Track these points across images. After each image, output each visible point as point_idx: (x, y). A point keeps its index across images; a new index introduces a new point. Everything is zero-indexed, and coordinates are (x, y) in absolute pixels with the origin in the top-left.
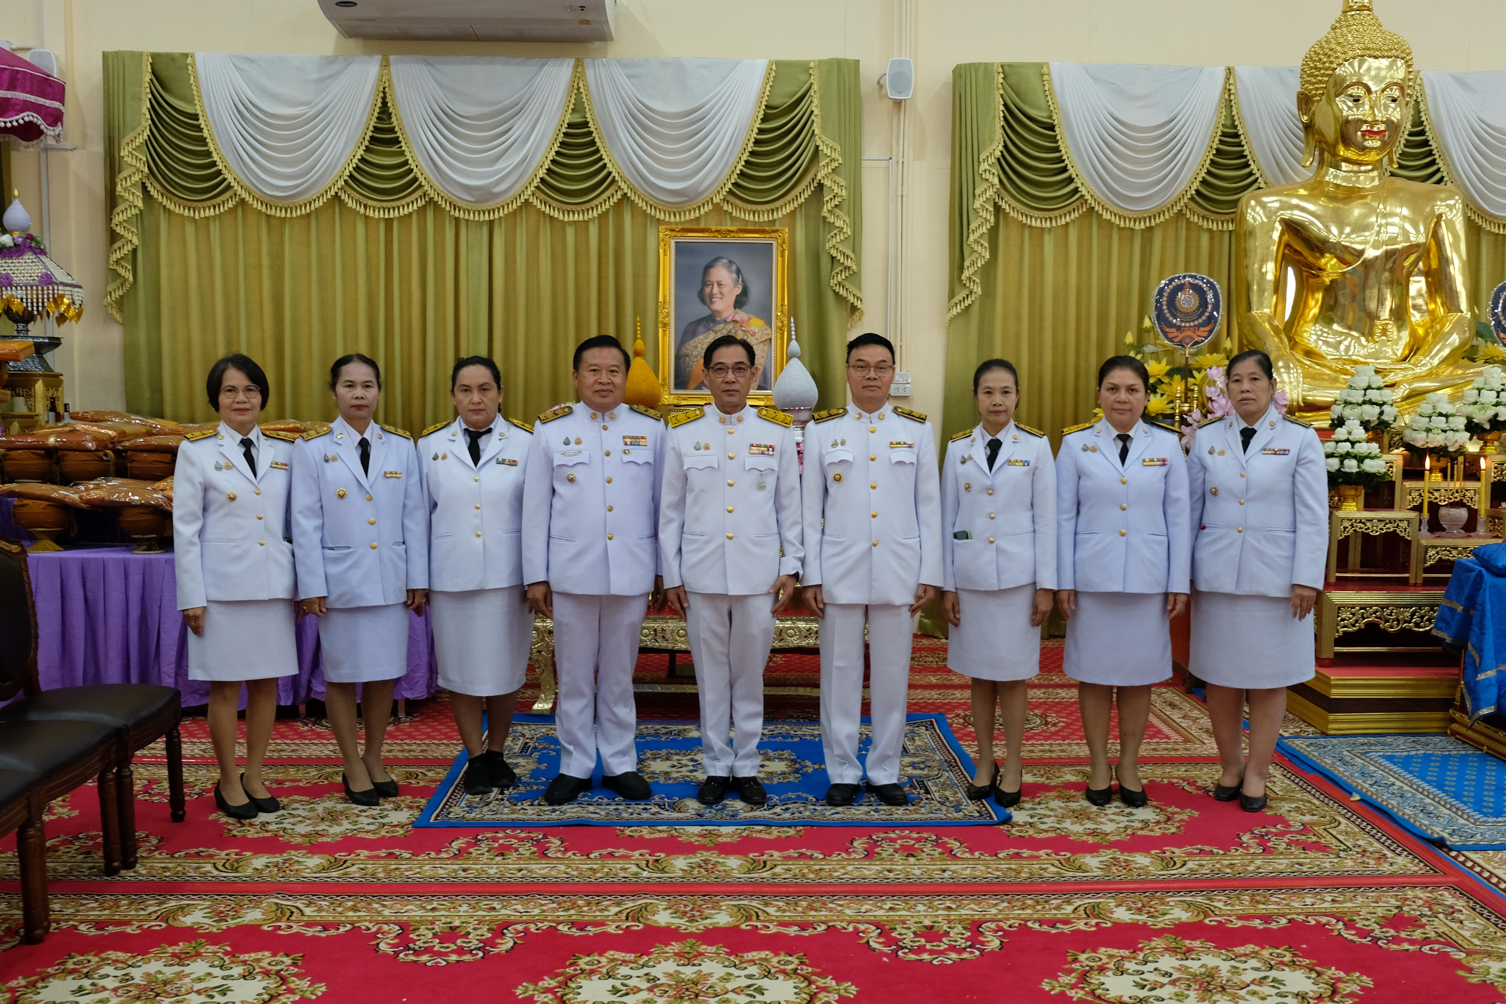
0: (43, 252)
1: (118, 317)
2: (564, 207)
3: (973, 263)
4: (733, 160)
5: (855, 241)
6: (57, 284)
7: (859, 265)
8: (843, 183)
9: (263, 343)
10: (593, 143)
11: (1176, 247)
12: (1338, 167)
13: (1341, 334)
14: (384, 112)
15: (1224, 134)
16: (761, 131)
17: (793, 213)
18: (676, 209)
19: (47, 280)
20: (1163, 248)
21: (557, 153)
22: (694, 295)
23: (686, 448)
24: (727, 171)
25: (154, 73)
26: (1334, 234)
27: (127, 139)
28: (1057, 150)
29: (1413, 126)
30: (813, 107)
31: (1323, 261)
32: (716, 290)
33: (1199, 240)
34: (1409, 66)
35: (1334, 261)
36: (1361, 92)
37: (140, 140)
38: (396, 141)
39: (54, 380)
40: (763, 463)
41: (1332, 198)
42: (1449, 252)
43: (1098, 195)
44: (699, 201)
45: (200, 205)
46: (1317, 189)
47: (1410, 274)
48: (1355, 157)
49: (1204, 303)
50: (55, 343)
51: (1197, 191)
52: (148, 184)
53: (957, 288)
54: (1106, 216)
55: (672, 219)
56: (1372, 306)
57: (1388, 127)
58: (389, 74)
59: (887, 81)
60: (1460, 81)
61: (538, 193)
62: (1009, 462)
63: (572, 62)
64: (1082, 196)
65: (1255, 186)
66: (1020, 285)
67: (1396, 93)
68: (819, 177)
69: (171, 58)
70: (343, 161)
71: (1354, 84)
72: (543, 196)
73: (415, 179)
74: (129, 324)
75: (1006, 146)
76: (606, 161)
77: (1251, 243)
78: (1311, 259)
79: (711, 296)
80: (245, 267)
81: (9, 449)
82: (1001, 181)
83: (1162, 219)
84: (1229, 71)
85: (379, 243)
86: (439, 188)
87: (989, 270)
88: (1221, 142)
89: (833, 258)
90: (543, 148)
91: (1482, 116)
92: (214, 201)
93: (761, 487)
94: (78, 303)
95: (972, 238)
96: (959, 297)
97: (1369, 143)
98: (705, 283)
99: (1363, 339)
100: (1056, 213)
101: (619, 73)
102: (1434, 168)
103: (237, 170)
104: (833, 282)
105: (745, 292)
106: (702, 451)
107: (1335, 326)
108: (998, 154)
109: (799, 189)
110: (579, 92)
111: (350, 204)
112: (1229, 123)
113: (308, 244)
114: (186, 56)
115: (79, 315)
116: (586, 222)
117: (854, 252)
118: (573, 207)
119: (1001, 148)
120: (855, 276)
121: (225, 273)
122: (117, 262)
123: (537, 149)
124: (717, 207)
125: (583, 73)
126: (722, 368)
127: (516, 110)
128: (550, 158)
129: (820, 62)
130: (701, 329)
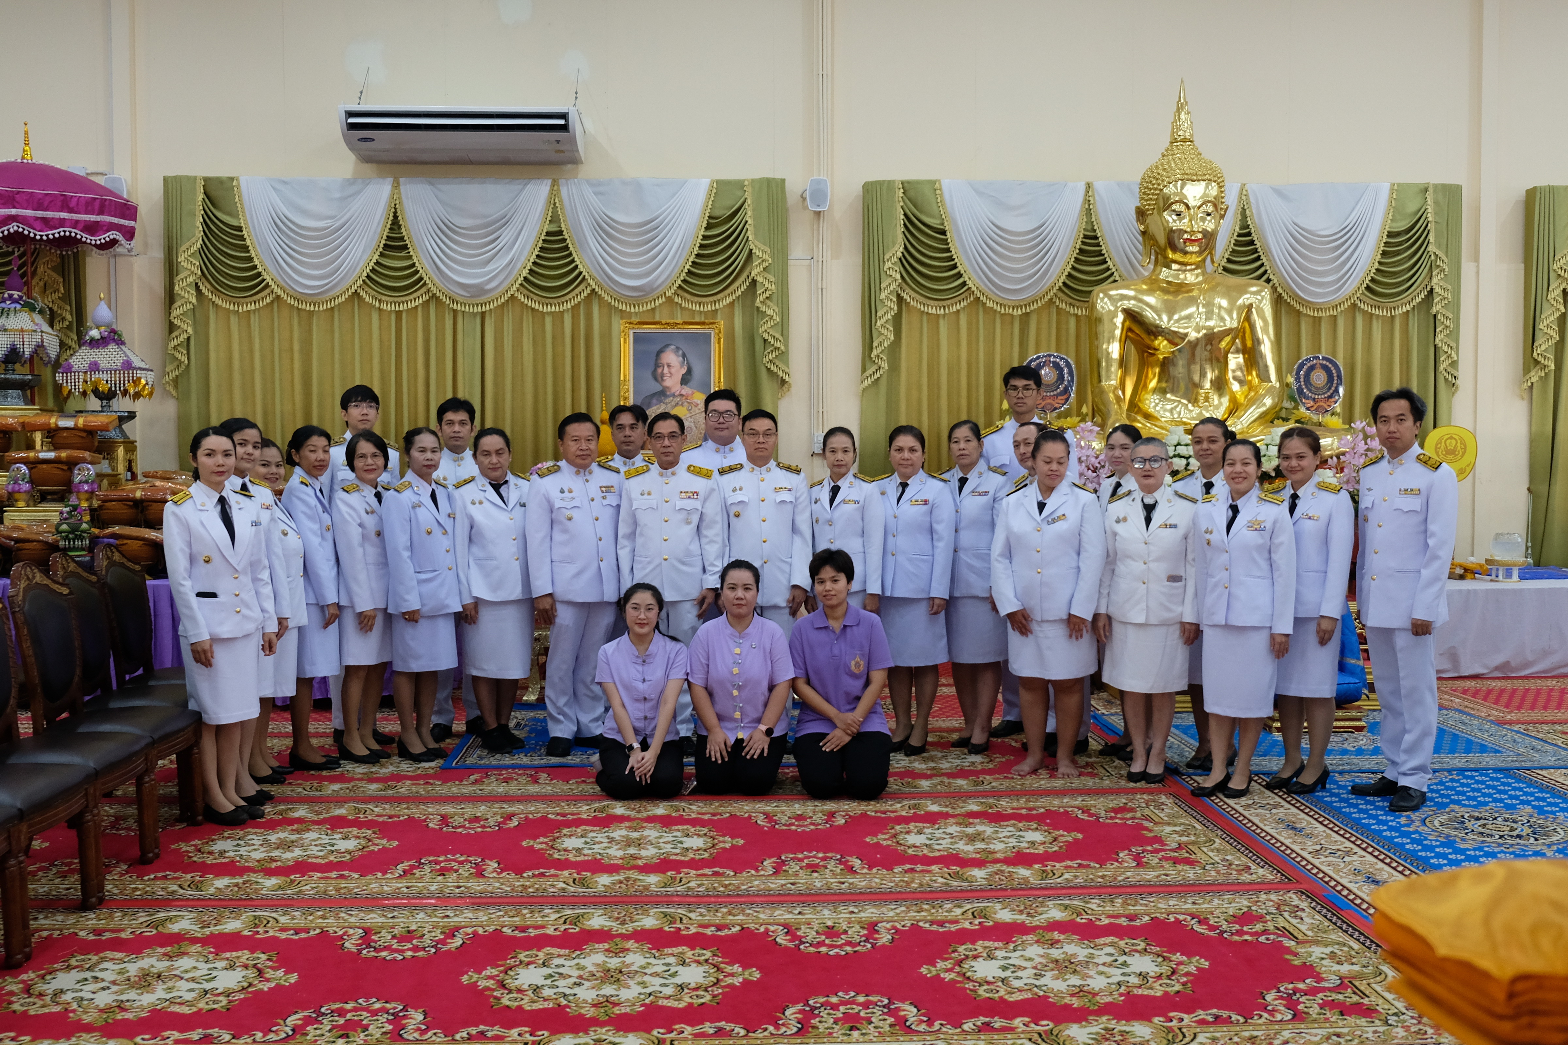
0: (123, 343)
1: (174, 393)
2: (544, 300)
3: (880, 344)
4: (682, 261)
5: (783, 327)
6: (134, 368)
7: (787, 346)
8: (773, 279)
9: (294, 414)
10: (567, 248)
11: (1050, 327)
12: (1169, 267)
13: (1175, 401)
14: (396, 224)
15: (1085, 237)
16: (705, 237)
17: (732, 304)
18: (635, 302)
19: (128, 365)
20: (1038, 330)
21: (537, 256)
22: (648, 374)
23: (635, 494)
24: (677, 270)
25: (205, 193)
26: (1164, 321)
27: (183, 248)
28: (948, 250)
29: (1241, 229)
30: (747, 218)
31: (1157, 342)
32: (666, 370)
33: (1067, 323)
34: (1220, 187)
35: (1165, 342)
36: (1182, 208)
37: (194, 248)
38: (405, 247)
39: (131, 447)
40: (689, 504)
41: (1165, 291)
42: (1260, 334)
43: (982, 287)
44: (654, 295)
45: (243, 300)
46: (1154, 285)
47: (1227, 353)
48: (1181, 260)
49: (1061, 377)
50: (132, 416)
51: (1064, 283)
52: (200, 284)
53: (868, 364)
54: (990, 304)
55: (633, 310)
56: (1196, 378)
57: (1204, 236)
58: (399, 193)
59: (807, 195)
60: (1278, 192)
61: (522, 289)
62: (844, 501)
63: (549, 182)
64: (969, 288)
65: (1112, 279)
66: (920, 361)
67: (1210, 209)
68: (753, 274)
69: (219, 181)
70: (361, 264)
71: (1177, 202)
72: (526, 292)
73: (421, 279)
74: (182, 398)
75: (906, 248)
76: (578, 263)
77: (1100, 328)
78: (1148, 341)
79: (662, 375)
80: (280, 351)
81: (104, 501)
82: (902, 276)
83: (1035, 306)
84: (1089, 186)
85: (390, 330)
86: (441, 286)
87: (894, 348)
88: (1083, 243)
89: (765, 340)
90: (526, 253)
91: (1296, 221)
92: (255, 298)
93: (688, 523)
94: (150, 383)
95: (879, 323)
96: (870, 372)
97: (1190, 249)
98: (657, 365)
99: (1190, 406)
100: (949, 302)
101: (588, 191)
102: (1259, 263)
103: (274, 272)
104: (766, 360)
105: (689, 371)
106: (646, 496)
107: (1169, 396)
108: (899, 255)
109: (737, 284)
110: (555, 207)
111: (367, 299)
112: (1089, 228)
113: (332, 332)
114: (232, 179)
115: (151, 394)
116: (562, 313)
117: (782, 335)
118: (551, 301)
119: (902, 249)
120: (783, 355)
121: (263, 357)
122: (175, 348)
123: (521, 254)
124: (670, 300)
125: (559, 190)
126: (660, 436)
127: (503, 221)
128: (532, 260)
129: (753, 181)
130: (654, 401)
